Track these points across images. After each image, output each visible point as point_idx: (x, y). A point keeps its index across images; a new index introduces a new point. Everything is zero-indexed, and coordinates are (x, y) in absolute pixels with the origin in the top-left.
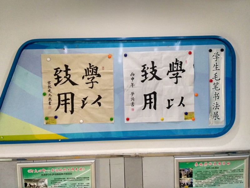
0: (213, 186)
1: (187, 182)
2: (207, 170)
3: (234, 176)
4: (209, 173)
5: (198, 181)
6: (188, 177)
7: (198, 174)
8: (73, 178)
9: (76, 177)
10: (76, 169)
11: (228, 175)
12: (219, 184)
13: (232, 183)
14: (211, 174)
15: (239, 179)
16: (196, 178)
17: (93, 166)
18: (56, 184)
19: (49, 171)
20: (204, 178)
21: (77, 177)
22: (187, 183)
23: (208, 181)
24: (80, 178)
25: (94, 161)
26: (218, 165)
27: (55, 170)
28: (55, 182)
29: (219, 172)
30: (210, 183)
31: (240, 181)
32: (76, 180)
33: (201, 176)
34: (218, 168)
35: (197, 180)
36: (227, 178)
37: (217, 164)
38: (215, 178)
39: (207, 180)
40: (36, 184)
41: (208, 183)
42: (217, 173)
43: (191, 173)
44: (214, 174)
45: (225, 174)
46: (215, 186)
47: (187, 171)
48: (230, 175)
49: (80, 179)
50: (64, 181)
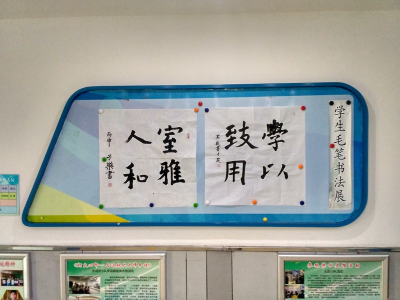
0: (334, 297)
1: (296, 290)
2: (325, 274)
3: (366, 285)
4: (329, 278)
5: (313, 289)
6: (297, 283)
7: (312, 279)
8: (135, 277)
9: (139, 276)
10: (140, 265)
11: (357, 283)
12: (344, 295)
13: (362, 295)
14: (332, 280)
15: (374, 290)
16: (309, 285)
17: (163, 261)
18: (112, 284)
19: (102, 266)
20: (322, 285)
21: (141, 275)
22: (296, 292)
23: (327, 290)
24: (145, 277)
25: (164, 254)
26: (342, 267)
27: (112, 265)
28: (110, 281)
29: (344, 278)
30: (329, 294)
31: (376, 292)
32: (139, 280)
33: (317, 283)
34: (342, 271)
35: (310, 288)
36: (356, 288)
37: (340, 266)
38: (337, 286)
39: (325, 289)
40: (84, 284)
41: (327, 292)
42: (341, 278)
43: (302, 277)
44: (335, 281)
45: (353, 281)
46: (337, 297)
47: (296, 274)
48: (360, 283)
49: (145, 279)
50: (123, 280)
